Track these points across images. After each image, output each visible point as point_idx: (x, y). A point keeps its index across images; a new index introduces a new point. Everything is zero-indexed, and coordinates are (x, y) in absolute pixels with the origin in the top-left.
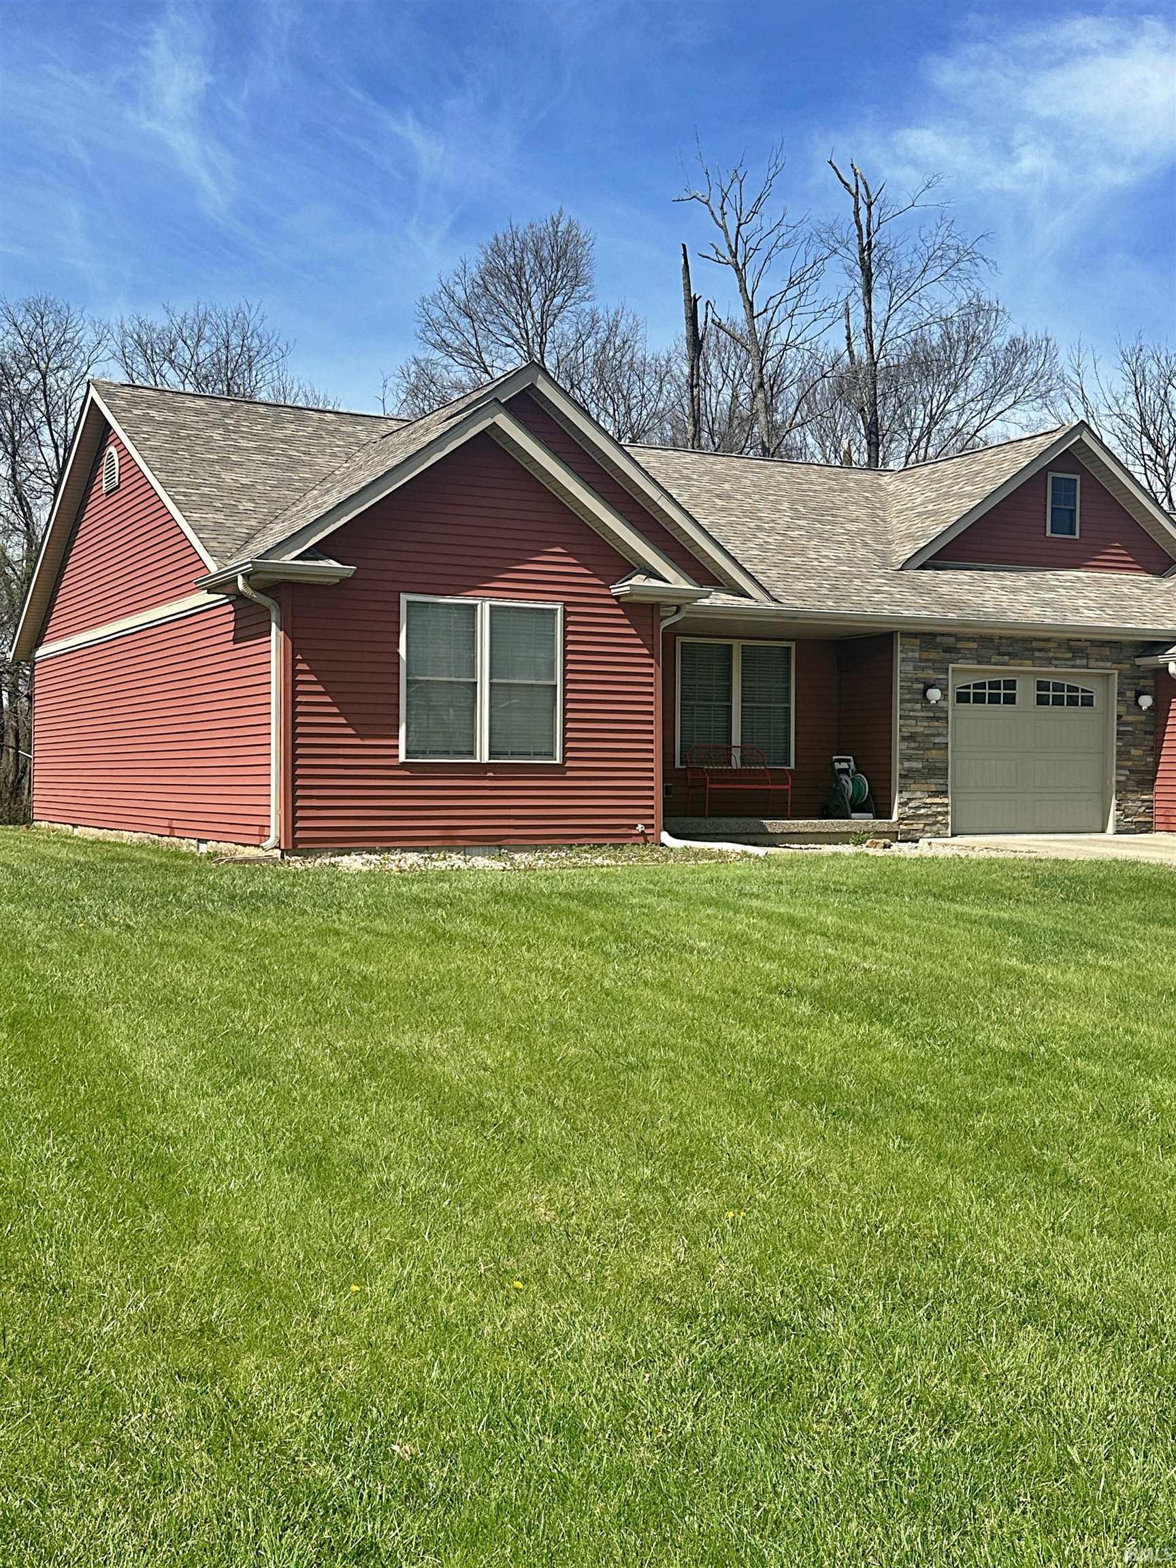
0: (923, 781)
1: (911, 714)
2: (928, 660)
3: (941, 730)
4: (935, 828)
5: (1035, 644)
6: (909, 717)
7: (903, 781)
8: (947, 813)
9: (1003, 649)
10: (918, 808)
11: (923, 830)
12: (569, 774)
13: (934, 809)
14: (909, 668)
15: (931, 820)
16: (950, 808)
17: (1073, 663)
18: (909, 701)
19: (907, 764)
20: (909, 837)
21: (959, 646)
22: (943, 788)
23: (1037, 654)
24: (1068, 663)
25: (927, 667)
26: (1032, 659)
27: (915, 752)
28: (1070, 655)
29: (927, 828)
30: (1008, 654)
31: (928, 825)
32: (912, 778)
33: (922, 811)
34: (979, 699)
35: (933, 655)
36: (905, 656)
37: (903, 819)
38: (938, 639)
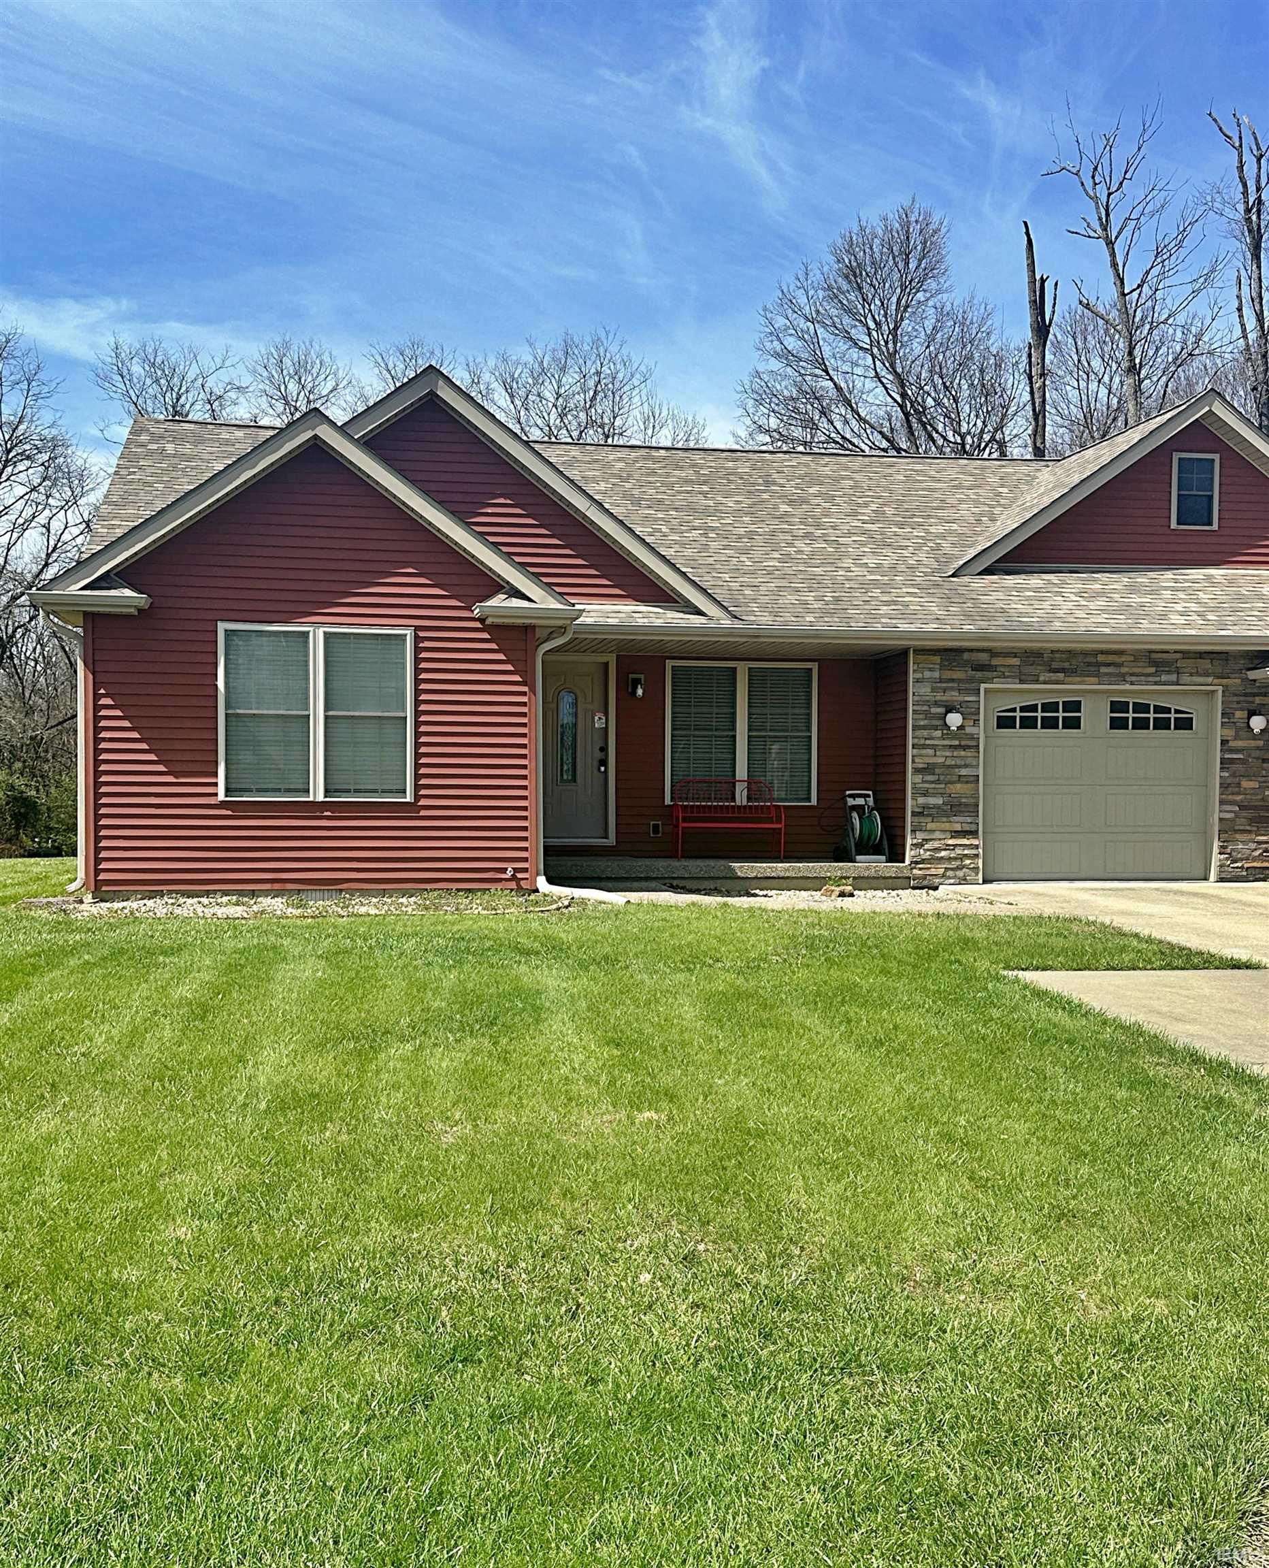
0: (945, 819)
1: (928, 742)
2: (952, 680)
3: (968, 761)
4: (960, 874)
5: (1100, 658)
6: (924, 747)
7: (916, 819)
8: (977, 856)
9: (1055, 665)
10: (938, 850)
11: (943, 876)
12: (423, 813)
13: (959, 851)
14: (925, 690)
15: (955, 864)
16: (981, 851)
17: (1158, 679)
18: (924, 728)
19: (921, 800)
20: (925, 883)
21: (995, 662)
22: (973, 828)
23: (1103, 670)
24: (1151, 679)
25: (952, 689)
26: (1098, 675)
27: (933, 786)
28: (1153, 670)
29: (949, 873)
30: (1063, 670)
31: (952, 869)
32: (928, 815)
33: (943, 854)
34: (1029, 723)
35: (959, 675)
36: (920, 676)
37: (917, 863)
38: (966, 656)
